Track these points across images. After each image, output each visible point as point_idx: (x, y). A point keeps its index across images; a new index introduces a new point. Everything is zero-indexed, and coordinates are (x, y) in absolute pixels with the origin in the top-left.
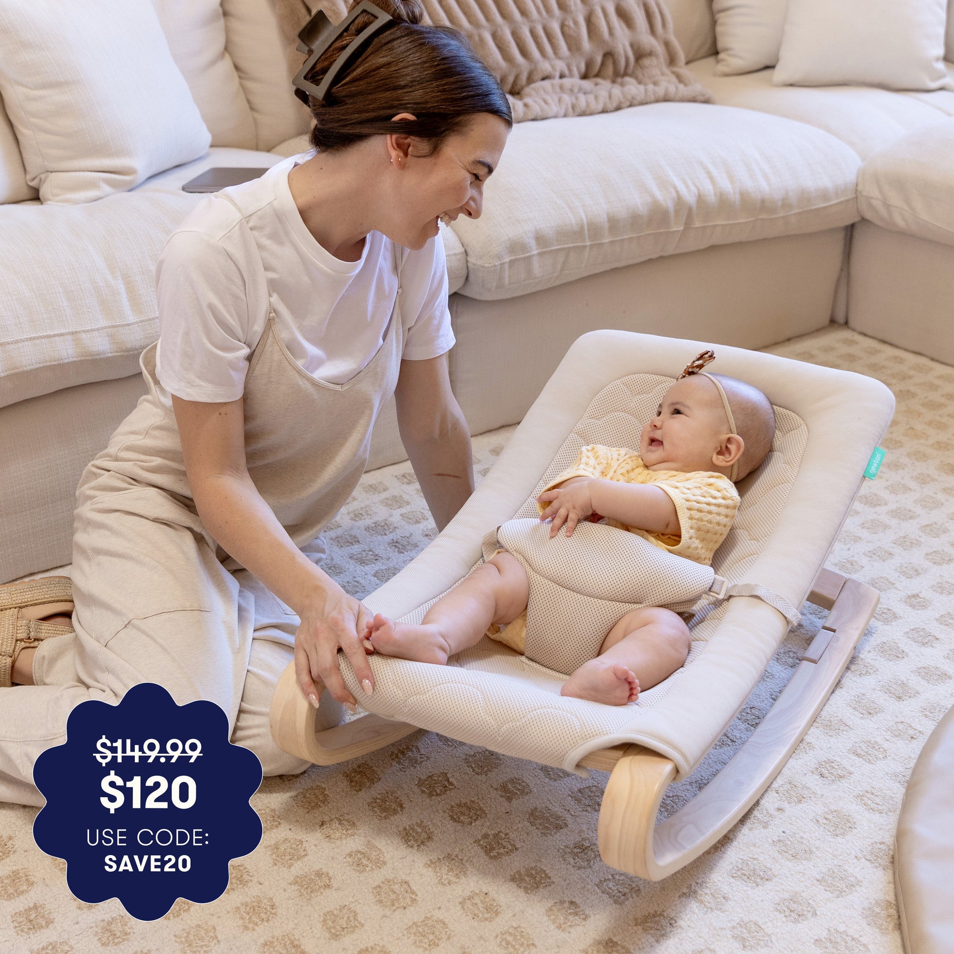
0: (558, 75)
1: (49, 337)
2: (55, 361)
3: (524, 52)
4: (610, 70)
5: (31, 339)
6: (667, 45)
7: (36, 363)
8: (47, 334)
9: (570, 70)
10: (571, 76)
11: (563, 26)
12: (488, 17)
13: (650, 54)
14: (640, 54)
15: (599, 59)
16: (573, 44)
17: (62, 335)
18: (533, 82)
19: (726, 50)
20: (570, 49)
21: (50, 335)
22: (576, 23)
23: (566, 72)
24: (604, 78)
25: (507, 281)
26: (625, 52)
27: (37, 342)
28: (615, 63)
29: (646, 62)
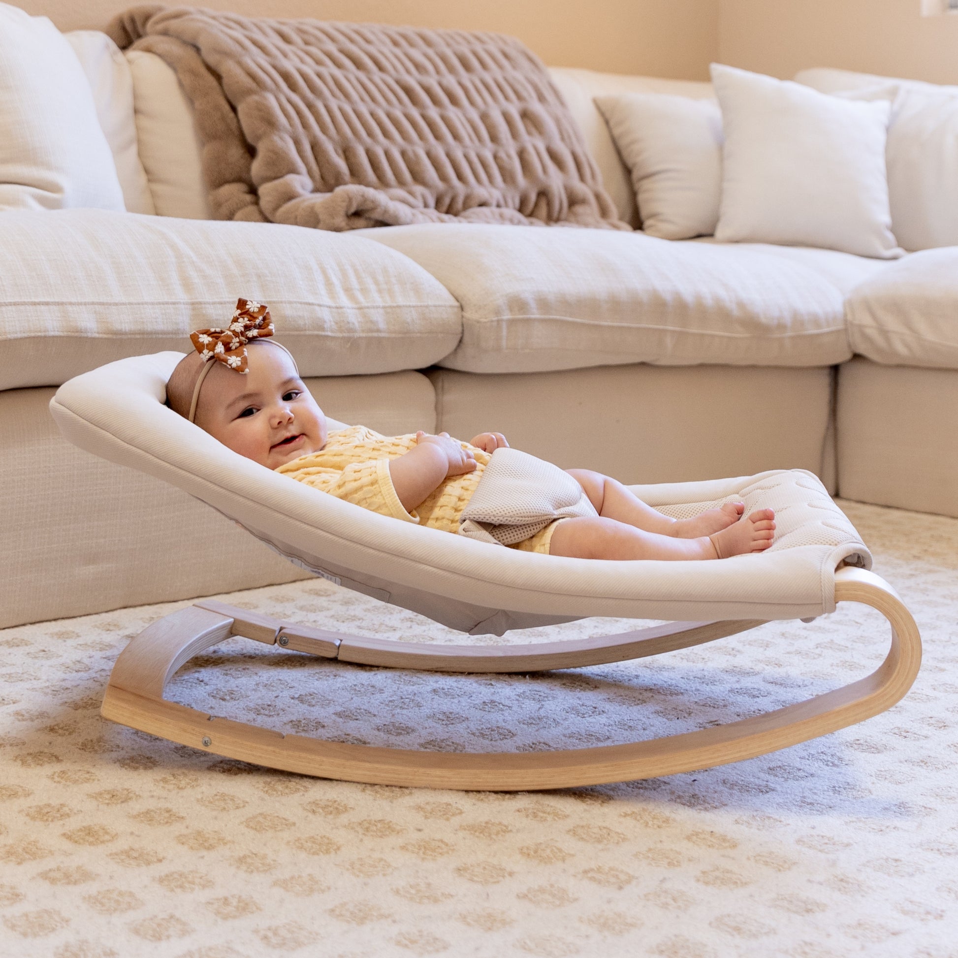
0: (494, 203)
1: (34, 304)
2: (40, 331)
3: (460, 177)
4: (543, 210)
5: (15, 304)
6: (598, 197)
7: (21, 332)
8: (32, 300)
9: (506, 202)
10: (507, 205)
11: (496, 157)
12: (421, 136)
13: (583, 201)
14: (574, 201)
15: (533, 197)
16: (508, 176)
17: (47, 304)
18: (470, 207)
19: (653, 216)
20: (505, 181)
21: (35, 302)
22: (509, 156)
23: (502, 202)
24: (537, 217)
25: (504, 343)
26: (560, 195)
27: (22, 308)
28: (549, 204)
29: (579, 209)
